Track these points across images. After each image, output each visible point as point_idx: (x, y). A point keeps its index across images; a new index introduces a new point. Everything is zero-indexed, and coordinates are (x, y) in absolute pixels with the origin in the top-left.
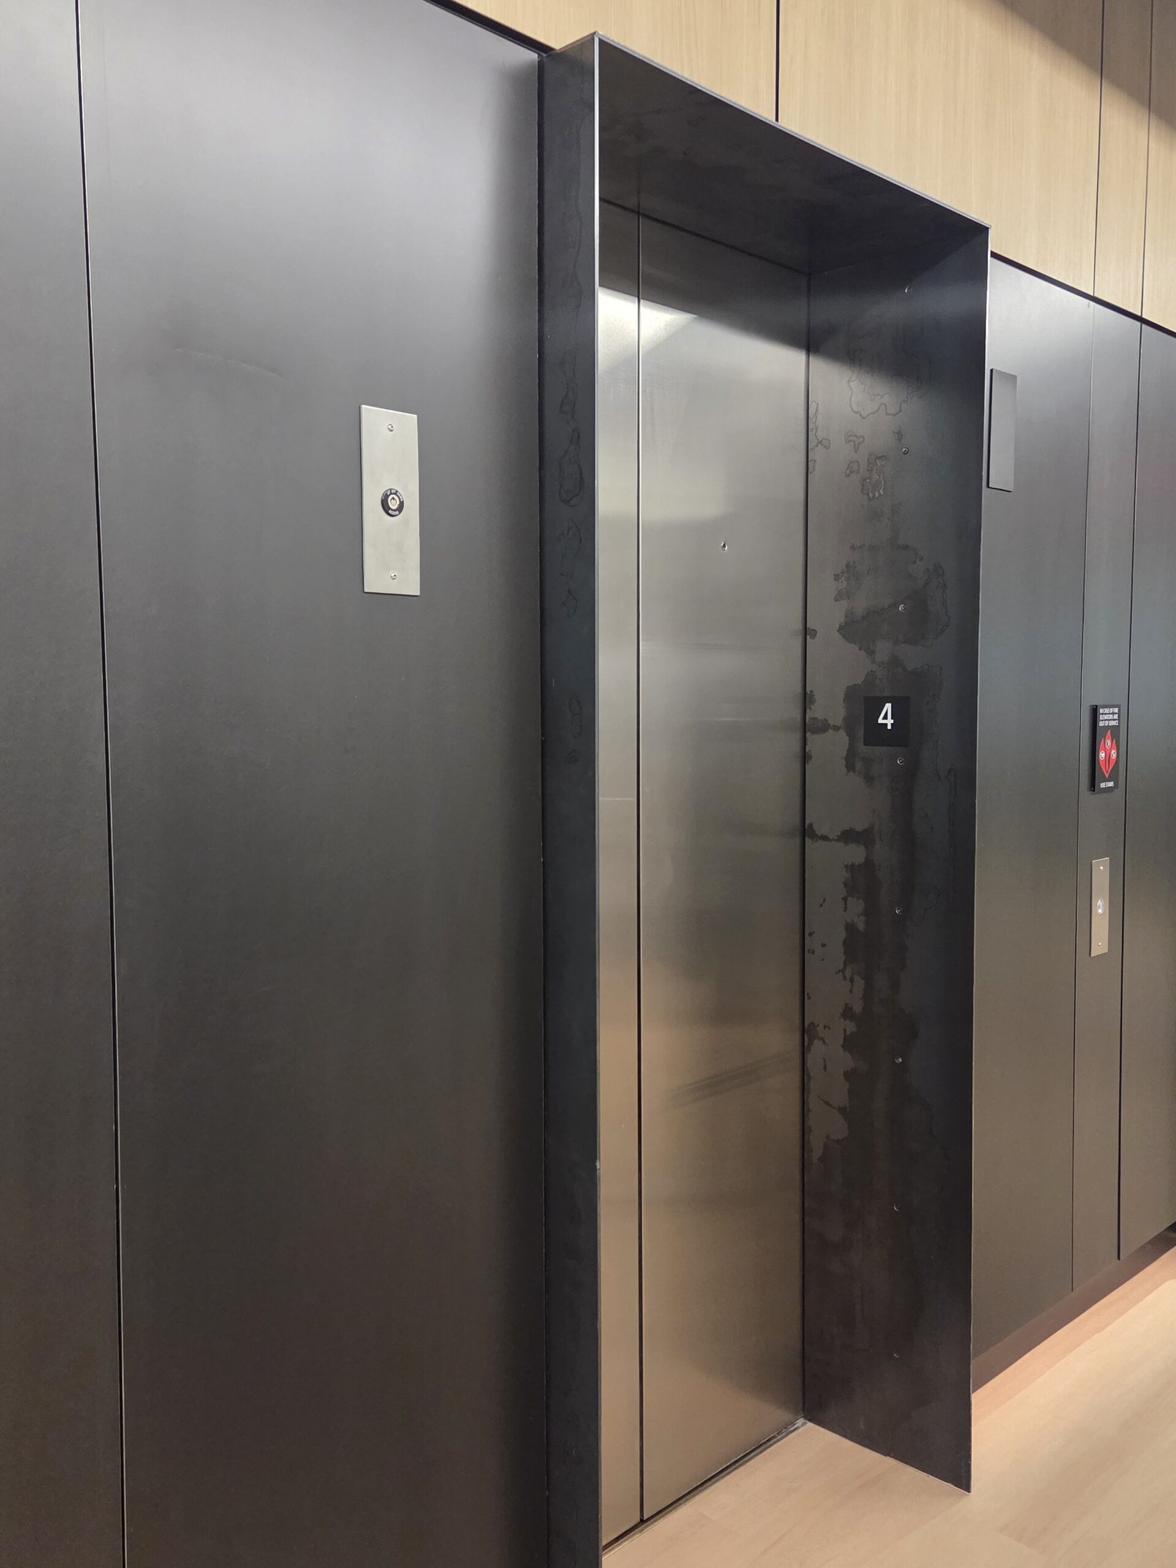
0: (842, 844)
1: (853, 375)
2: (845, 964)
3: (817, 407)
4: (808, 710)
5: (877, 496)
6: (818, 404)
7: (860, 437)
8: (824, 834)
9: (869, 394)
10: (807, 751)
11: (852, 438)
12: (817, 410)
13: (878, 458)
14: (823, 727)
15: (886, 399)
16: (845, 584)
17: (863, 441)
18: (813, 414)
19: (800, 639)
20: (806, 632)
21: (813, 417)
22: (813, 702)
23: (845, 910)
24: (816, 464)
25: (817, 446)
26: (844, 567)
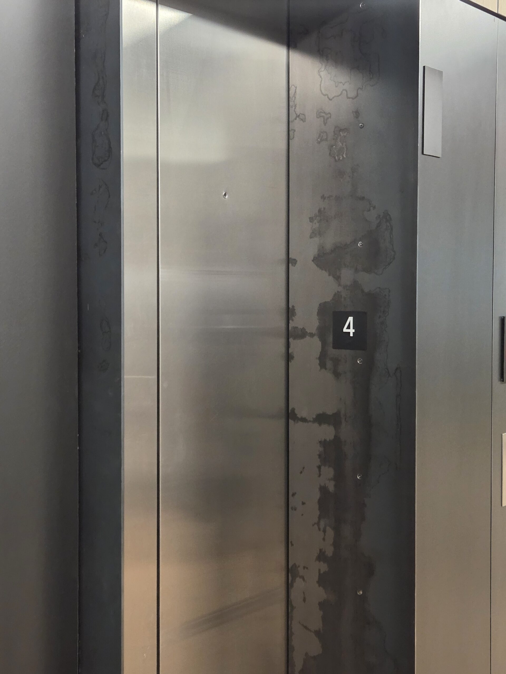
0: (316, 425)
1: (322, 66)
2: (320, 518)
3: (296, 90)
4: (290, 321)
5: (341, 159)
6: (296, 87)
7: (328, 114)
8: (303, 417)
9: (335, 81)
10: (290, 352)
11: (323, 114)
12: (295, 92)
13: (341, 130)
14: (302, 334)
15: (346, 86)
16: (317, 225)
17: (330, 117)
18: (292, 95)
19: (284, 267)
20: (289, 261)
21: (293, 97)
22: (294, 314)
23: (320, 475)
24: (295, 133)
25: (296, 119)
26: (317, 212)
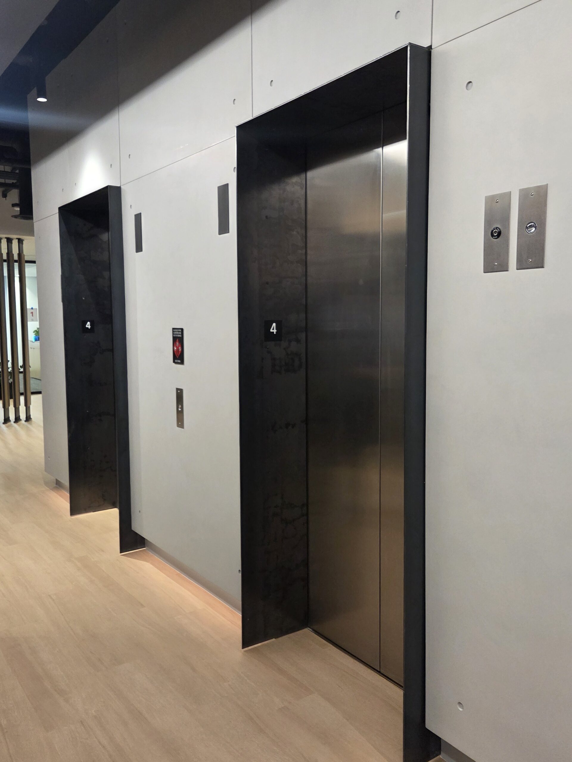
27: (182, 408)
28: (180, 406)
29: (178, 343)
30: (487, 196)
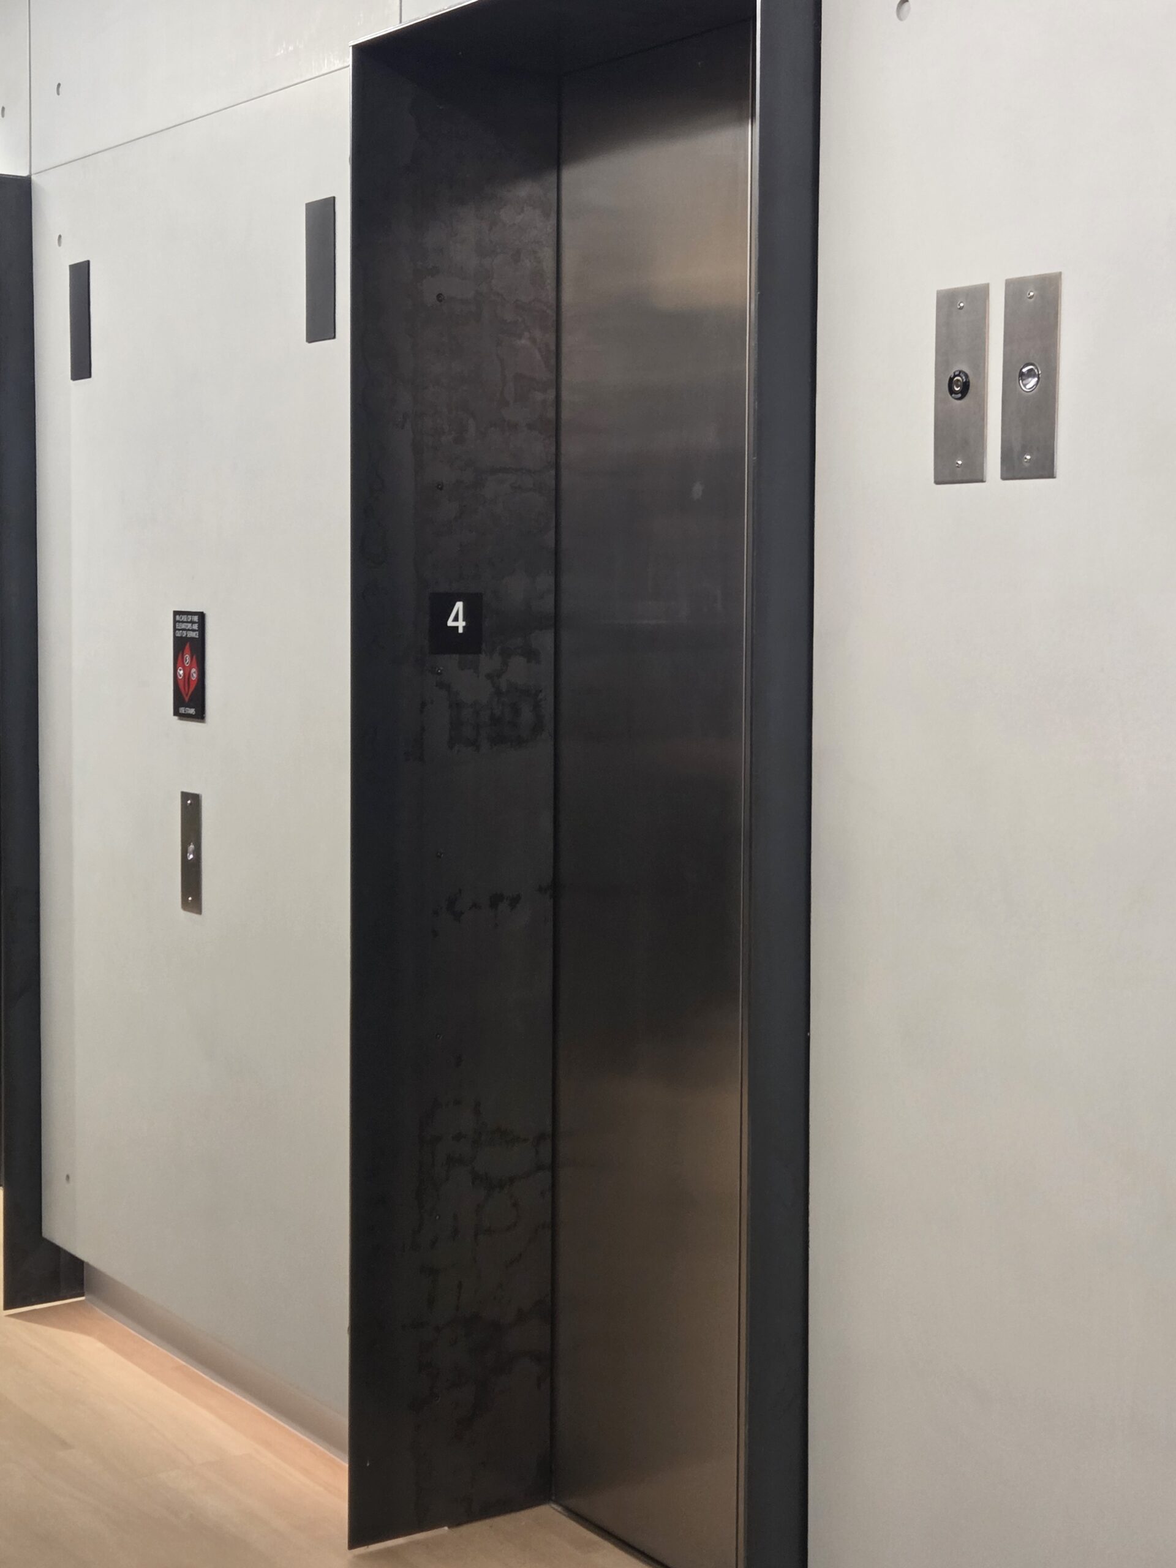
27: (198, 852)
28: (192, 847)
29: (187, 657)
30: (942, 290)
